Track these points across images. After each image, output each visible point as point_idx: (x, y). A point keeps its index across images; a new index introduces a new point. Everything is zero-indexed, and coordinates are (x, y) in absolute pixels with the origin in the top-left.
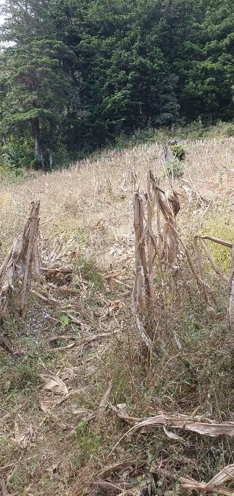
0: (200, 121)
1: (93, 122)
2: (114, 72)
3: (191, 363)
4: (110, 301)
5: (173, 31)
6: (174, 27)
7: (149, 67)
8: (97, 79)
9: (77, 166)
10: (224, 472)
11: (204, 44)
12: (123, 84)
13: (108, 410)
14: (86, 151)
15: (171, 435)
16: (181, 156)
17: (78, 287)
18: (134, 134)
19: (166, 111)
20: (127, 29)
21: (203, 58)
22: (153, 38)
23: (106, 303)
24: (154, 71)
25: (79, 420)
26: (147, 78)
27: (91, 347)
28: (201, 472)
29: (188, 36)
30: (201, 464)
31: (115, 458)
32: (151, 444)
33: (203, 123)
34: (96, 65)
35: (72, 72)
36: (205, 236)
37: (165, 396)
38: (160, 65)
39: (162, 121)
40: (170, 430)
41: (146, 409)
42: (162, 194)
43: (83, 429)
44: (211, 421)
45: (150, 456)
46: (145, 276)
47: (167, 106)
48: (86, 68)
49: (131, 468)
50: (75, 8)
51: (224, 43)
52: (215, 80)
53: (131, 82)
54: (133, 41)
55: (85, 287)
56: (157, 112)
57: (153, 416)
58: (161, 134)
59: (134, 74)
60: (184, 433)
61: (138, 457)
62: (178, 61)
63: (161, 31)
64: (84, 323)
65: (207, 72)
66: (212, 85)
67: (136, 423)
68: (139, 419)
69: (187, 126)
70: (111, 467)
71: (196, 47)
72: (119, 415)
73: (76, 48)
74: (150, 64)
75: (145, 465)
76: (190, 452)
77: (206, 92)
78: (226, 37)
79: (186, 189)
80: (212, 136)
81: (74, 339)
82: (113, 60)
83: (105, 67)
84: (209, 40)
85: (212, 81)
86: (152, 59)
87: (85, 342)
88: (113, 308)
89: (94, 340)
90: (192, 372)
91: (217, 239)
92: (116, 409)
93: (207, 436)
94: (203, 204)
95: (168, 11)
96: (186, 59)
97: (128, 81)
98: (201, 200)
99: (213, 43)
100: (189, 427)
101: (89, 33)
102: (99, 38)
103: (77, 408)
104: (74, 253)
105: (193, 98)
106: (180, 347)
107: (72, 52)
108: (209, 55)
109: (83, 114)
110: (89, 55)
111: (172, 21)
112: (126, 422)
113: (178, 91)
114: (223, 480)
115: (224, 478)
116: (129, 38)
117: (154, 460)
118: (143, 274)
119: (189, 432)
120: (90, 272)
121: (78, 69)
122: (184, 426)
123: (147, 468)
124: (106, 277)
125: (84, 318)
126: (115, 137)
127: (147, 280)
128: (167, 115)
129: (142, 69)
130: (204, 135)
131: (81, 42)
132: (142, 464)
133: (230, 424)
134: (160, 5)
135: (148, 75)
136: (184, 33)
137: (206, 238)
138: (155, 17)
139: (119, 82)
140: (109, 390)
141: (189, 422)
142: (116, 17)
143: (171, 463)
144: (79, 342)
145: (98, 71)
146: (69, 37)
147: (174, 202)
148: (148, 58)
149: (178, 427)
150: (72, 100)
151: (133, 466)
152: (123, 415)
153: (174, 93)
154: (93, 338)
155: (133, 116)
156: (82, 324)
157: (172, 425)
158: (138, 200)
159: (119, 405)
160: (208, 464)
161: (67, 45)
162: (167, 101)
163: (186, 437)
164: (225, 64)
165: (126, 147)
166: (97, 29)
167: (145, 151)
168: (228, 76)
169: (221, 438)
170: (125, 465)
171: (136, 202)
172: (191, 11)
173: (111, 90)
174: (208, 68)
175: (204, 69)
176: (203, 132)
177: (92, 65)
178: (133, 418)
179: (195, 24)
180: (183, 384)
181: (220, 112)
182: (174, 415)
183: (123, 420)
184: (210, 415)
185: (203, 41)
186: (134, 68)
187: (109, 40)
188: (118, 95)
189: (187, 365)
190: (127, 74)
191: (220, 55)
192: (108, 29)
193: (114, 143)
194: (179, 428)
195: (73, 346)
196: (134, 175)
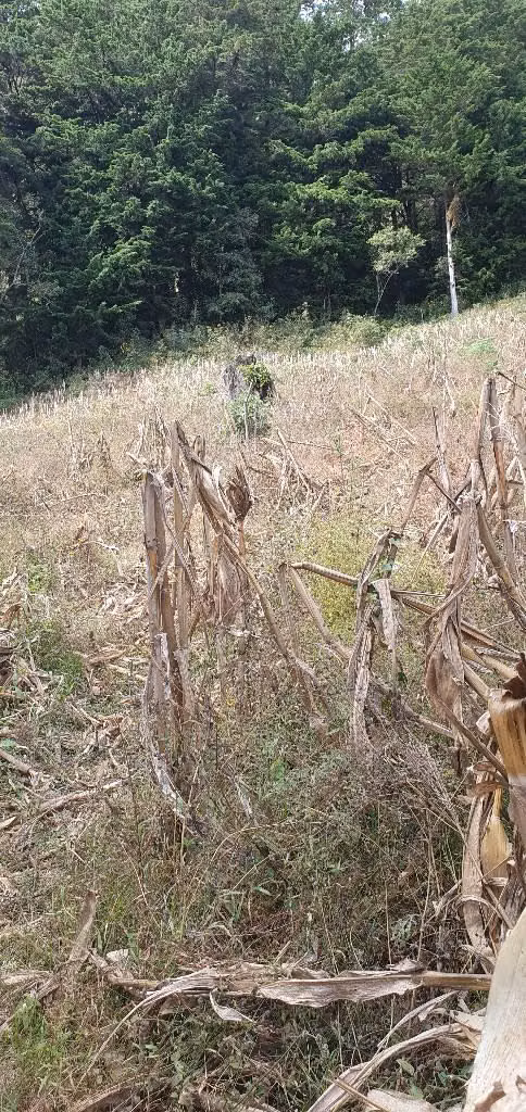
0: (305, 313)
1: (68, 309)
2: (113, 199)
3: (272, 847)
4: (101, 716)
5: (242, 117)
6: (246, 108)
7: (194, 192)
8: (76, 213)
9: (32, 404)
10: (339, 1085)
11: (311, 147)
12: (134, 226)
13: (89, 968)
14: (52, 374)
15: (225, 1014)
16: (265, 387)
17: (24, 686)
18: (162, 337)
19: (230, 288)
20: (143, 108)
21: (310, 178)
22: (201, 131)
23: (92, 719)
24: (204, 201)
25: (19, 999)
26: (188, 214)
27: (54, 825)
28: (292, 1090)
29: (276, 131)
30: (293, 1073)
31: (99, 1081)
32: (183, 1040)
33: (311, 317)
34: (75, 184)
35: (19, 197)
36: (301, 564)
37: (214, 925)
38: (216, 190)
39: (223, 310)
40: (223, 1002)
41: (173, 956)
42: (206, 474)
43: (27, 1020)
44: (312, 972)
45: (179, 1066)
46: (171, 655)
47: (234, 277)
48: (49, 187)
49: (137, 1099)
50: (22, 56)
51: (351, 149)
52: (334, 224)
53: (153, 222)
54: (158, 134)
55: (42, 687)
56: (212, 291)
57: (188, 973)
58: (221, 339)
59: (161, 206)
60: (254, 1005)
61: (153, 1074)
62: (256, 180)
63: (217, 115)
64: (37, 769)
65: (319, 208)
66: (328, 233)
67: (148, 993)
68: (156, 983)
69: (278, 324)
70: (91, 1102)
71: (293, 152)
72: (112, 978)
73: (29, 144)
74: (195, 186)
75: (169, 1089)
76: (269, 1048)
77: (318, 252)
78: (355, 137)
79: (274, 458)
80: (332, 346)
81: (12, 809)
82: (113, 172)
83: (94, 189)
84: (321, 140)
85: (330, 227)
86: (199, 175)
87: (38, 812)
88: (106, 731)
89: (60, 809)
90: (276, 866)
91: (327, 570)
92: (103, 964)
93: (304, 1008)
94: (309, 492)
95: (232, 75)
96: (273, 179)
97: (145, 221)
98: (305, 483)
99: (330, 149)
100: (267, 992)
101: (57, 110)
102: (80, 123)
103: (15, 971)
104: (17, 608)
105: (291, 263)
106: (249, 811)
107: (17, 151)
108: (321, 172)
109: (45, 290)
110: (58, 159)
111: (238, 97)
112: (128, 991)
113: (256, 245)
114: (338, 1103)
115: (339, 1099)
116: (148, 127)
117: (188, 1075)
118: (166, 653)
119: (268, 1003)
120: (52, 652)
121: (33, 190)
122: (254, 992)
123: (174, 1095)
124: (92, 661)
125: (38, 759)
126: (120, 344)
127: (175, 665)
128: (235, 298)
129: (178, 197)
130: (313, 342)
131: (39, 130)
132: (162, 1086)
133: (354, 975)
134: (215, 60)
135: (192, 209)
136: (267, 123)
137: (304, 567)
138: (203, 85)
139: (127, 223)
140: (91, 920)
141: (265, 979)
142: (118, 79)
143: (226, 1077)
144: (26, 814)
145: (77, 196)
146: (10, 119)
147: (238, 490)
148: (191, 173)
149: (241, 993)
150: (19, 259)
151: (142, 1095)
152: (121, 977)
153: (246, 250)
154: (58, 804)
155: (158, 298)
156: (33, 772)
157: (229, 989)
158: (152, 486)
159: (112, 955)
160: (306, 1071)
161: (7, 135)
162: (231, 266)
163: (259, 1014)
164: (356, 192)
165: (146, 365)
166: (75, 104)
167: (189, 375)
168: (363, 216)
169: (335, 1008)
170: (122, 1094)
171: (148, 493)
172: (279, 77)
173: (108, 237)
174: (319, 197)
175: (312, 200)
176: (312, 335)
177: (65, 182)
178: (143, 981)
179: (290, 106)
180: (257, 895)
181: (347, 292)
182: (232, 967)
183: (120, 988)
184: (311, 959)
185: (308, 142)
186: (160, 192)
187: (105, 129)
188: (124, 250)
189: (265, 851)
190: (144, 205)
191: (344, 173)
192: (101, 106)
193: (117, 358)
194: (245, 996)
195: (11, 826)
196: (161, 427)
